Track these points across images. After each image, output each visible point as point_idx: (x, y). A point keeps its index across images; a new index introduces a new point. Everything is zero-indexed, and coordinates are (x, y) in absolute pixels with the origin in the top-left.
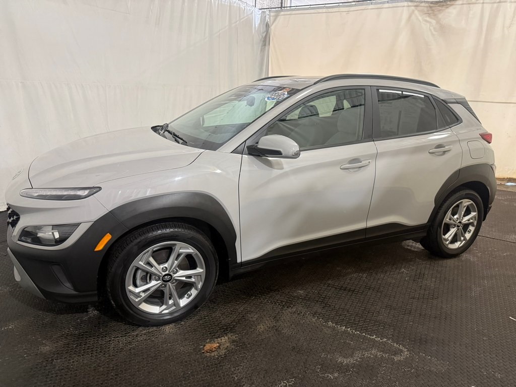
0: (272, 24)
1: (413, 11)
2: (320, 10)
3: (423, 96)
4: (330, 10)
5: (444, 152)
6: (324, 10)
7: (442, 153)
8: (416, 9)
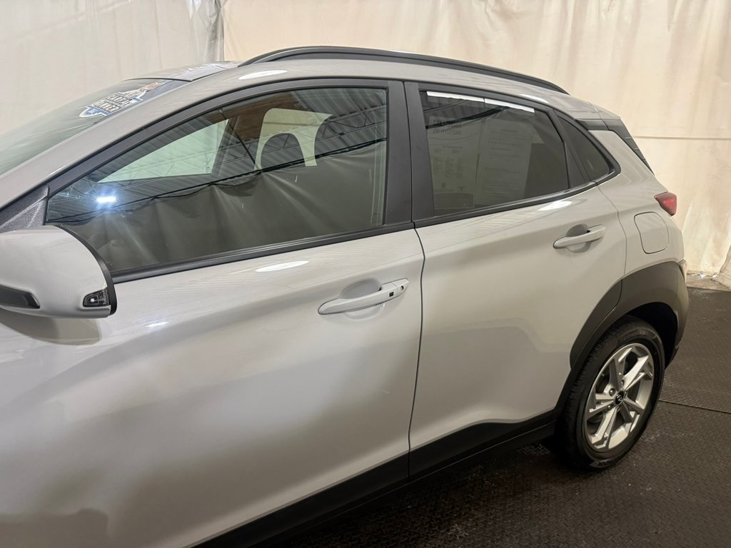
3: (532, 110)
5: (589, 244)
7: (583, 245)
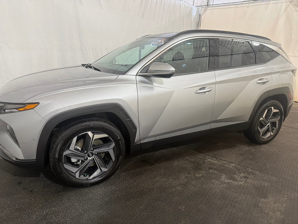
0: (203, 15)
1: (289, 5)
2: (231, 6)
4: (237, 6)
6: (234, 6)
8: (291, 3)
